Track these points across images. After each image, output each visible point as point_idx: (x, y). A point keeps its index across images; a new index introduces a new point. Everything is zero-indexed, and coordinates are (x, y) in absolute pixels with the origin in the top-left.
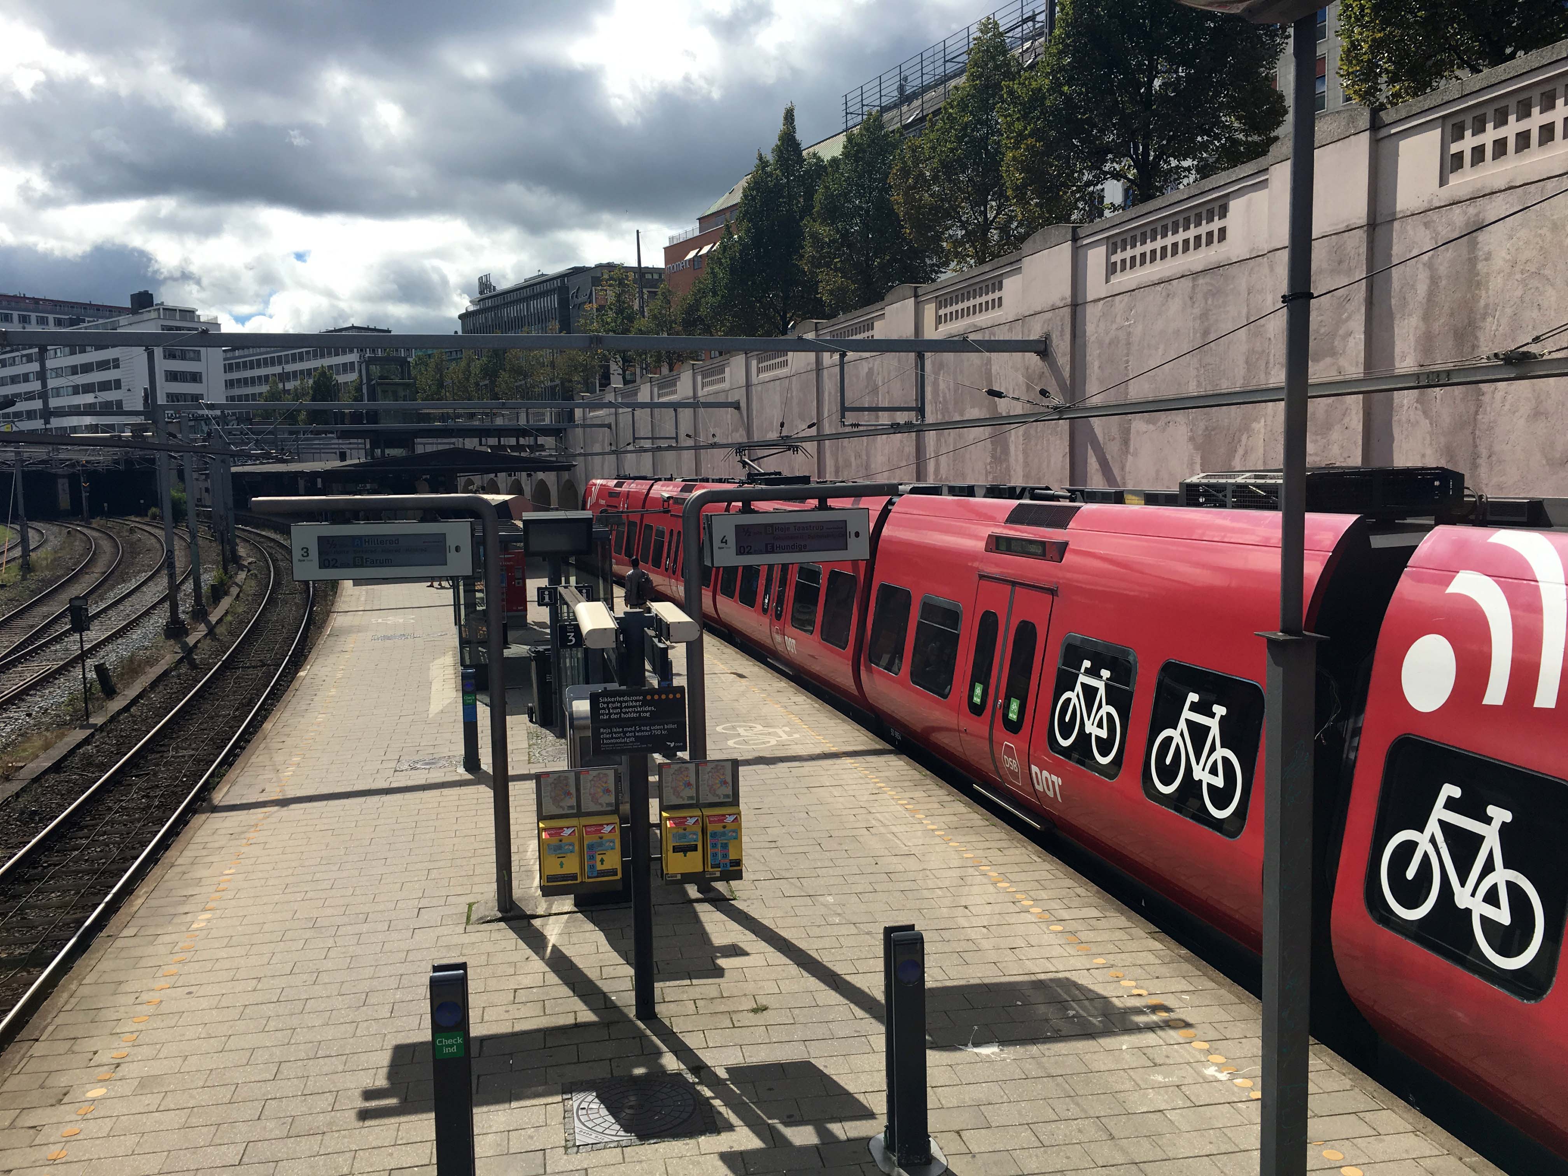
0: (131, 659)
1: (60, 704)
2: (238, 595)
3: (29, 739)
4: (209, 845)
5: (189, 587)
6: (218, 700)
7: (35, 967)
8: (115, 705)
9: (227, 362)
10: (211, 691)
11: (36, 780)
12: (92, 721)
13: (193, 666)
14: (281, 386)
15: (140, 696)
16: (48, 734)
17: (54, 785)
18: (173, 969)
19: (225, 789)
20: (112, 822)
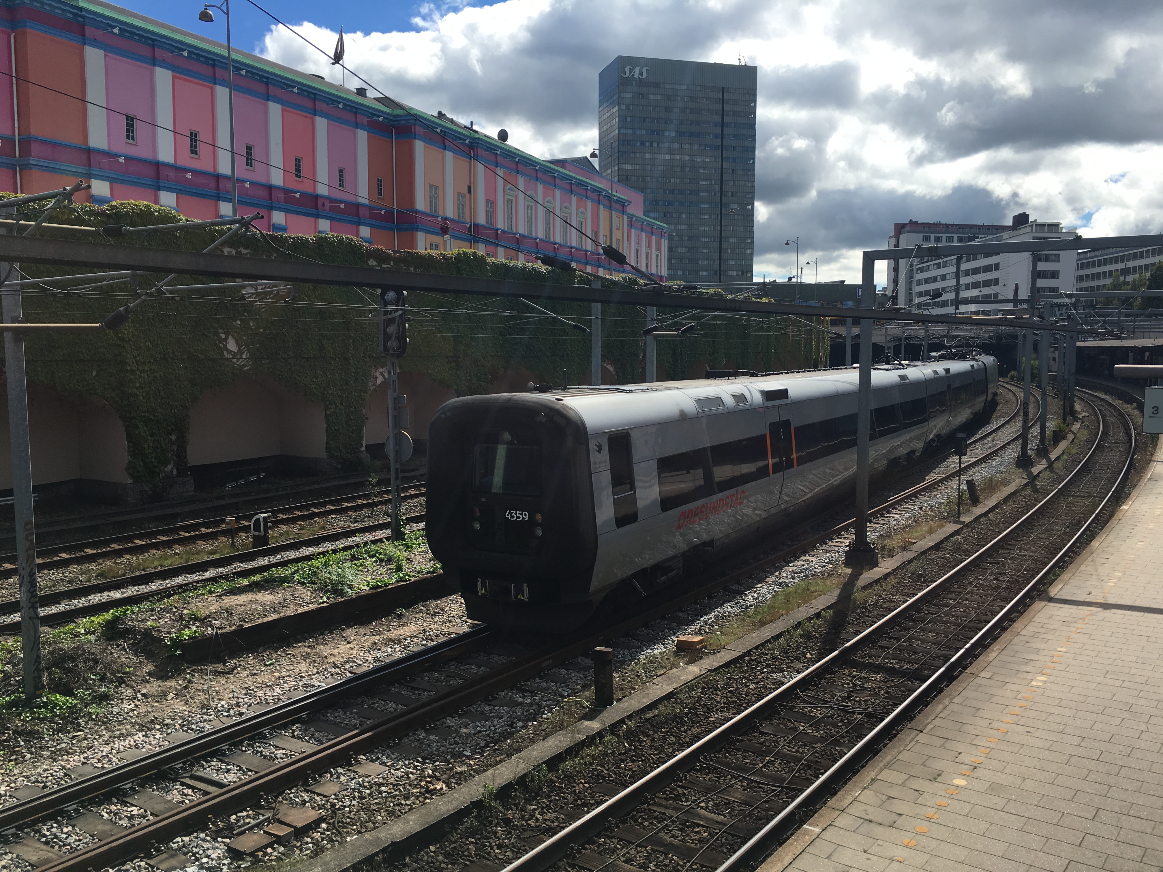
0: (991, 480)
1: (941, 504)
2: (1073, 440)
3: (919, 525)
4: (1046, 626)
5: (1035, 431)
6: (1053, 518)
7: (916, 680)
8: (979, 510)
9: (1079, 262)
10: (1049, 510)
11: (923, 553)
12: (962, 519)
13: (1035, 490)
14: (1122, 278)
15: (996, 506)
16: (932, 523)
17: (934, 559)
18: (1017, 710)
19: (1060, 587)
20: (972, 593)
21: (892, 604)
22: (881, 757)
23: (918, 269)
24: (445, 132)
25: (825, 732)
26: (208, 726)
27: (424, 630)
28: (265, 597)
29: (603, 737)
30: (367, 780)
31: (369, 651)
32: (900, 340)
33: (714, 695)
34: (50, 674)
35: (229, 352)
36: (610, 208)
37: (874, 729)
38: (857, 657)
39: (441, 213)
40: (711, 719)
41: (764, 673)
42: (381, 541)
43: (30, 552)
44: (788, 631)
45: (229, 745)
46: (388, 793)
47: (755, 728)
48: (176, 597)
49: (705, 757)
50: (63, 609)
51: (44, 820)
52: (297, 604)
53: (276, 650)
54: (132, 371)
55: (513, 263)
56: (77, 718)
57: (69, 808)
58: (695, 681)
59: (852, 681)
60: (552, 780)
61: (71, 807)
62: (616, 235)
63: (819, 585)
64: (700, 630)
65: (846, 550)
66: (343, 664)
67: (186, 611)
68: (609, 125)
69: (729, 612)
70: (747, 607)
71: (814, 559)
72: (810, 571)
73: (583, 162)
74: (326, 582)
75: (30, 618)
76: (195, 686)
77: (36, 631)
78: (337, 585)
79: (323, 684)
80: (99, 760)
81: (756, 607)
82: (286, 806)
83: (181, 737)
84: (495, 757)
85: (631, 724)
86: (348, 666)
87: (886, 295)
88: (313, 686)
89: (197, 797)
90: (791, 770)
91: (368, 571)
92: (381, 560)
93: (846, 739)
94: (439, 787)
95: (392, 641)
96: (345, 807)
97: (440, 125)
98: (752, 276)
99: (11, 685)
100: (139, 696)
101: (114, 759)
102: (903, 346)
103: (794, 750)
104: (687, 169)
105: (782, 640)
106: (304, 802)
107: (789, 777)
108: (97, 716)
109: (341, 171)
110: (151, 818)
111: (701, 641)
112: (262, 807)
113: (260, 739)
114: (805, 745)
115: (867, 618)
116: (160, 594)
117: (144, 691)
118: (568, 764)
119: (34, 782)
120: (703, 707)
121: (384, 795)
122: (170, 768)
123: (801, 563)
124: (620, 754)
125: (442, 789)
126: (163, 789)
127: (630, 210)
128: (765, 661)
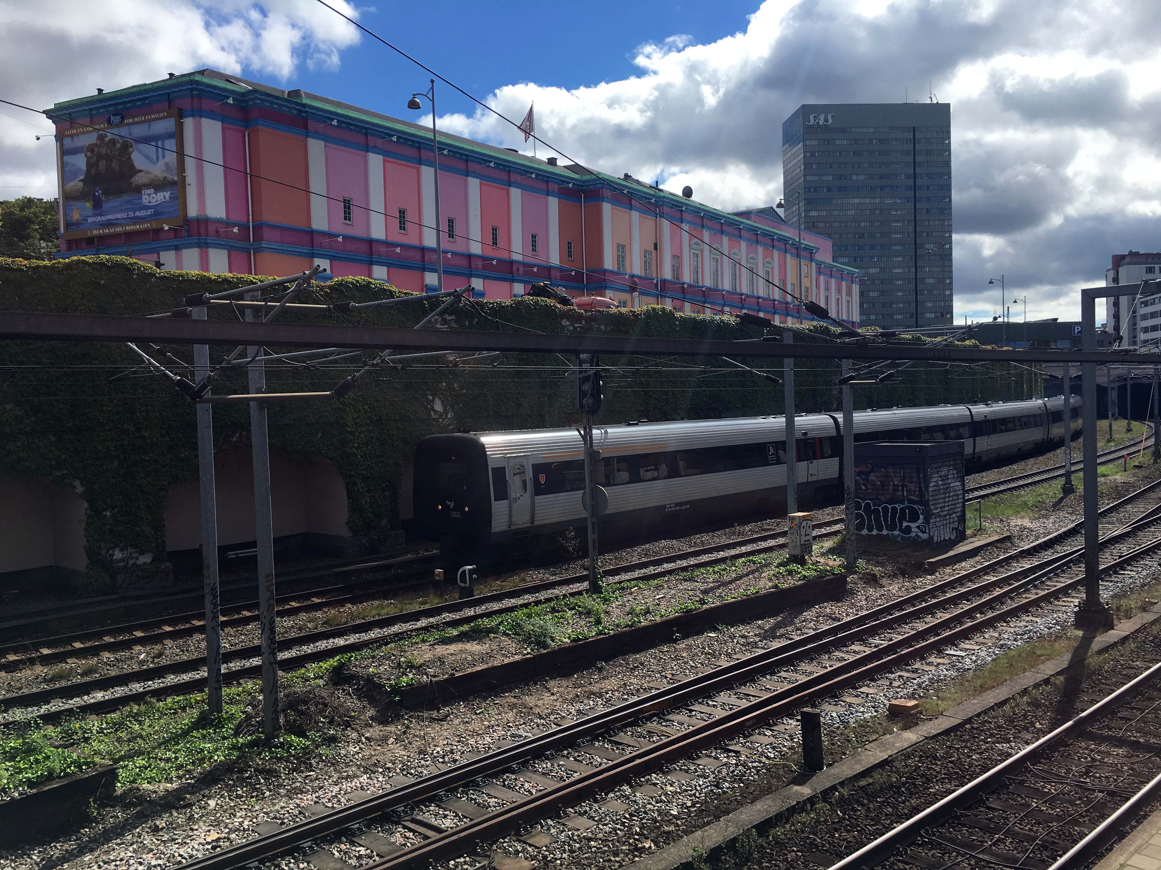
21: (1131, 672)
22: (1130, 840)
23: (1142, 303)
24: (631, 193)
25: (1062, 811)
26: (425, 772)
27: (625, 684)
28: (474, 647)
29: (815, 804)
30: (576, 833)
31: (572, 704)
32: (1126, 379)
33: (933, 764)
34: (285, 716)
35: (436, 412)
36: (798, 256)
37: (1118, 809)
38: (1094, 729)
39: (628, 271)
40: (931, 790)
41: (988, 743)
42: (580, 593)
43: (271, 602)
44: (1013, 698)
45: (446, 791)
46: (598, 848)
47: (982, 802)
48: (393, 645)
49: (927, 831)
50: (294, 655)
51: (283, 855)
52: (503, 654)
53: (485, 699)
54: (352, 433)
55: (702, 316)
56: (309, 759)
57: (304, 845)
58: (911, 749)
59: (1090, 756)
60: (762, 846)
61: (306, 844)
62: (805, 282)
63: (1046, 649)
64: (913, 694)
65: (1075, 610)
66: (548, 715)
67: (403, 659)
68: (794, 174)
69: (945, 676)
70: (965, 670)
71: (1038, 620)
72: (1035, 632)
73: (767, 213)
74: (530, 634)
75: (270, 663)
76: (412, 731)
77: (275, 674)
78: (540, 636)
79: (530, 735)
80: (329, 799)
81: (975, 671)
82: (501, 855)
83: (402, 781)
84: (702, 818)
85: (845, 792)
86: (552, 717)
87: (1106, 332)
88: (521, 736)
89: (418, 841)
90: (1024, 849)
91: (568, 623)
92: (581, 613)
93: (1086, 819)
94: (647, 846)
95: (594, 694)
96: (556, 859)
97: (627, 187)
98: (952, 317)
99: (252, 726)
100: (363, 739)
101: (342, 800)
102: (1129, 387)
103: (1027, 828)
104: (877, 212)
105: (1007, 708)
106: (517, 852)
107: (1022, 857)
108: (326, 757)
109: (534, 237)
110: (377, 859)
111: (915, 706)
112: (478, 854)
113: (473, 786)
114: (1039, 823)
115: (1104, 686)
116: (379, 641)
117: (367, 735)
118: (779, 831)
119: (273, 819)
120: (921, 778)
121: (593, 850)
122: (393, 811)
123: (1024, 623)
124: (833, 823)
125: (650, 847)
126: (387, 830)
127: (818, 257)
128: (989, 730)
